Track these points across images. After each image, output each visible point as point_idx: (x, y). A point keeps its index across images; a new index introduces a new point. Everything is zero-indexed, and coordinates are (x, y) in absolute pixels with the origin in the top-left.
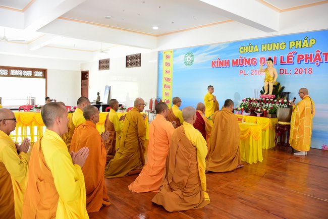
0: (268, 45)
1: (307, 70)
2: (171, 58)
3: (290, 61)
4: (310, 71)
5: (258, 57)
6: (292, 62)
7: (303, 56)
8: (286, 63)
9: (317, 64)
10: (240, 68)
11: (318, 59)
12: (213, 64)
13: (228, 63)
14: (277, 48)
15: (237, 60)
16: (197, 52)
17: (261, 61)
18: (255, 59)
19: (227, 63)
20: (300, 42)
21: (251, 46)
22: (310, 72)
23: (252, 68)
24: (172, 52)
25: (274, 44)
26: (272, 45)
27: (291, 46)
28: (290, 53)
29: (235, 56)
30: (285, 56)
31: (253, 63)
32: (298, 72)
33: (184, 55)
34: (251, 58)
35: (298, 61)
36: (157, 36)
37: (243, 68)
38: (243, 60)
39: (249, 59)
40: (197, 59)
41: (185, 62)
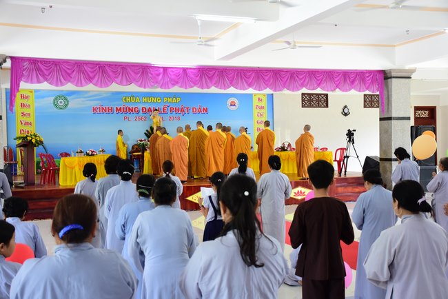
0: (148, 98)
2: (31, 98)
3: (165, 111)
4: (179, 119)
5: (140, 107)
7: (173, 108)
9: (182, 114)
10: (124, 115)
11: (183, 111)
12: (94, 109)
13: (111, 110)
14: (155, 101)
15: (121, 108)
16: (73, 97)
17: (143, 110)
18: (137, 108)
20: (171, 98)
21: (133, 97)
23: (135, 115)
24: (31, 92)
25: (153, 98)
26: (150, 98)
27: (165, 100)
28: (165, 106)
29: (120, 104)
30: (162, 107)
32: (171, 119)
33: (52, 99)
34: (134, 107)
35: (171, 112)
37: (127, 115)
38: (126, 108)
39: (132, 108)
40: (74, 103)
41: (56, 106)
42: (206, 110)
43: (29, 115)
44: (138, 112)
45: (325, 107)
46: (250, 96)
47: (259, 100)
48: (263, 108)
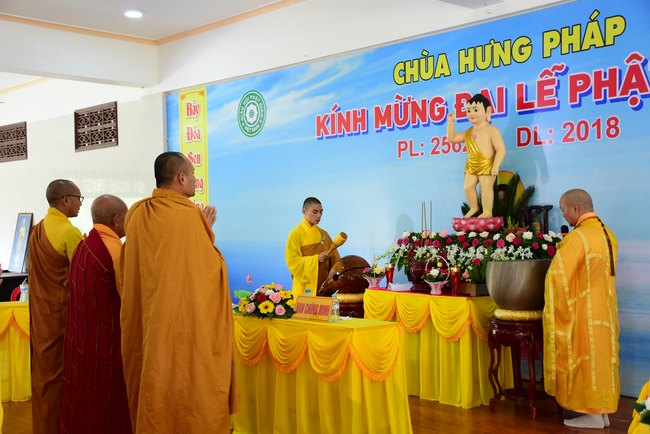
0: (479, 50)
1: (604, 127)
2: (202, 110)
3: (546, 98)
4: (614, 128)
5: (449, 93)
6: (553, 102)
7: (586, 79)
8: (536, 107)
9: (634, 101)
10: (399, 135)
11: (634, 86)
12: (321, 125)
13: (362, 120)
14: (507, 60)
15: (389, 107)
16: (274, 91)
17: (459, 106)
18: (440, 100)
19: (361, 118)
20: (576, 29)
21: (426, 57)
22: (613, 131)
23: (434, 131)
24: (202, 93)
25: (497, 47)
26: (488, 48)
27: (548, 46)
28: (547, 72)
29: (383, 96)
30: (532, 84)
31: (437, 113)
32: (574, 135)
33: (236, 103)
34: (429, 99)
35: (573, 98)
36: (158, 42)
37: (408, 135)
38: (406, 105)
39: (424, 102)
40: (276, 111)
41: (243, 125)
44: (441, 119)
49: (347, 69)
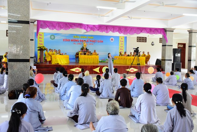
0: (82, 36)
2: (42, 36)
5: (79, 39)
7: (91, 41)
8: (87, 42)
12: (64, 40)
16: (56, 35)
19: (69, 40)
20: (90, 37)
21: (77, 36)
22: (93, 44)
24: (43, 33)
25: (84, 37)
28: (88, 39)
29: (72, 38)
32: (90, 44)
33: (50, 36)
37: (75, 42)
38: (75, 40)
39: (77, 40)
40: (57, 38)
41: (51, 38)
42: (102, 42)
43: (42, 41)
45: (145, 42)
46: (118, 37)
47: (122, 38)
48: (123, 41)
49: (67, 35)
